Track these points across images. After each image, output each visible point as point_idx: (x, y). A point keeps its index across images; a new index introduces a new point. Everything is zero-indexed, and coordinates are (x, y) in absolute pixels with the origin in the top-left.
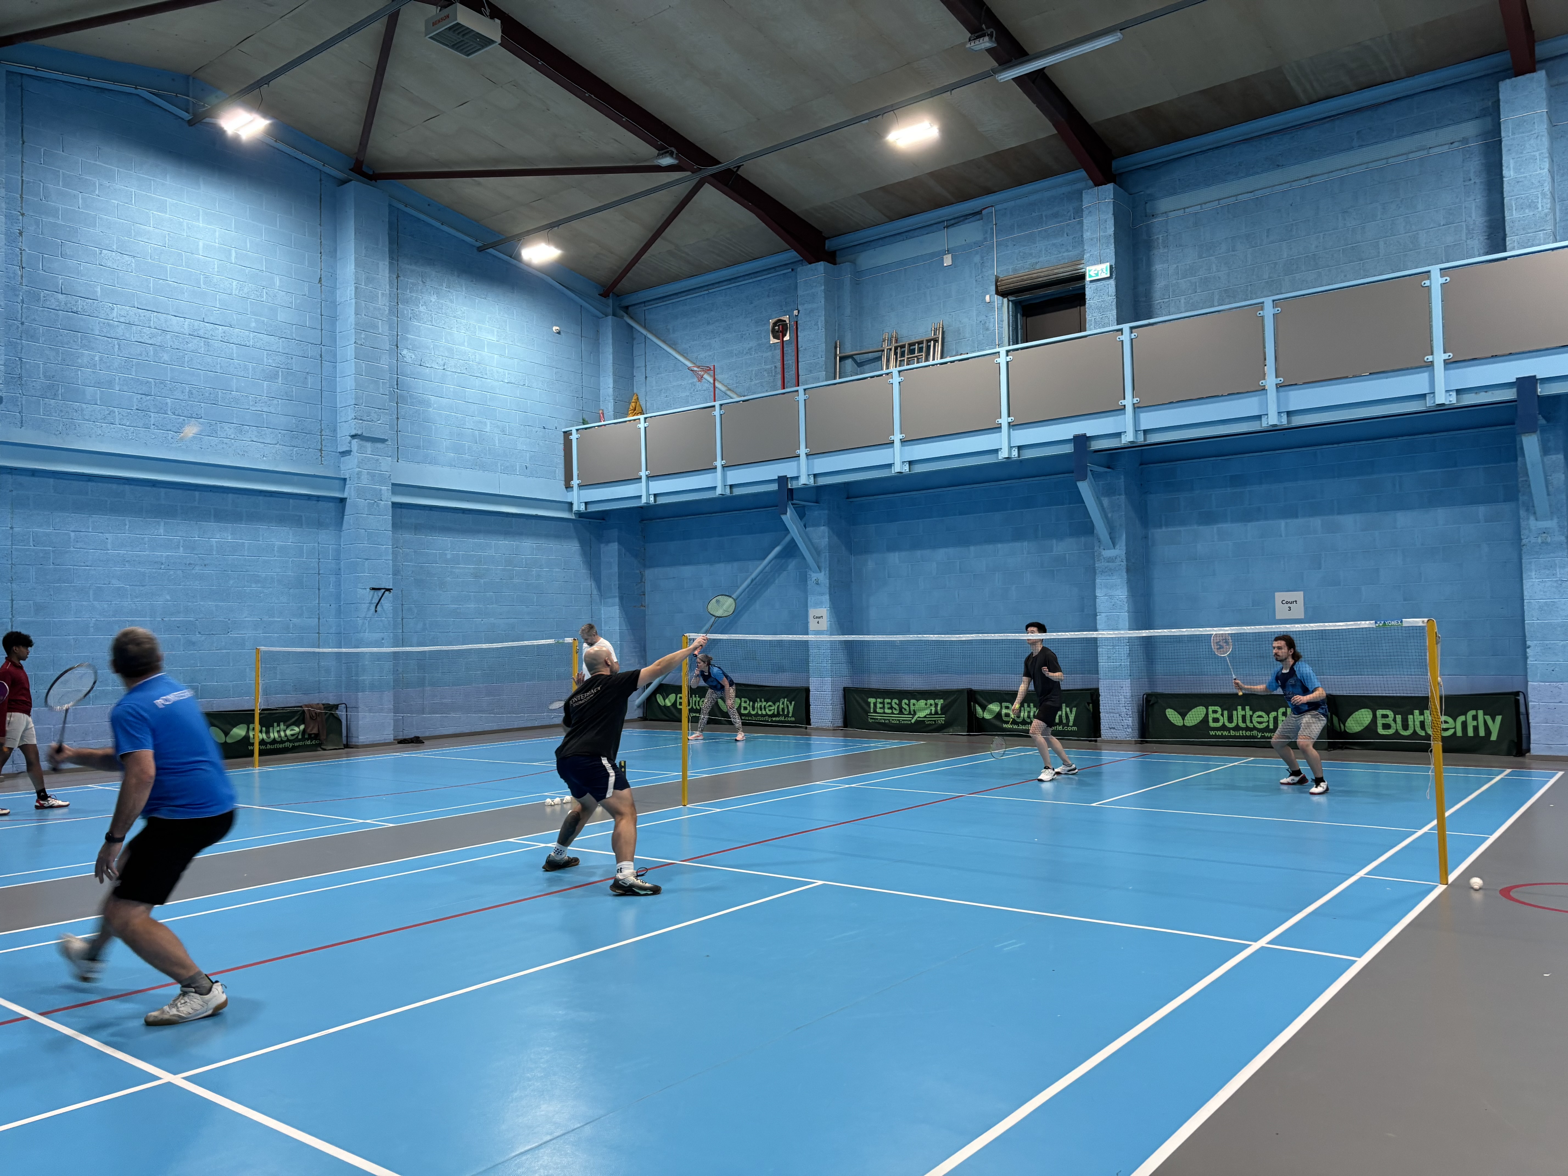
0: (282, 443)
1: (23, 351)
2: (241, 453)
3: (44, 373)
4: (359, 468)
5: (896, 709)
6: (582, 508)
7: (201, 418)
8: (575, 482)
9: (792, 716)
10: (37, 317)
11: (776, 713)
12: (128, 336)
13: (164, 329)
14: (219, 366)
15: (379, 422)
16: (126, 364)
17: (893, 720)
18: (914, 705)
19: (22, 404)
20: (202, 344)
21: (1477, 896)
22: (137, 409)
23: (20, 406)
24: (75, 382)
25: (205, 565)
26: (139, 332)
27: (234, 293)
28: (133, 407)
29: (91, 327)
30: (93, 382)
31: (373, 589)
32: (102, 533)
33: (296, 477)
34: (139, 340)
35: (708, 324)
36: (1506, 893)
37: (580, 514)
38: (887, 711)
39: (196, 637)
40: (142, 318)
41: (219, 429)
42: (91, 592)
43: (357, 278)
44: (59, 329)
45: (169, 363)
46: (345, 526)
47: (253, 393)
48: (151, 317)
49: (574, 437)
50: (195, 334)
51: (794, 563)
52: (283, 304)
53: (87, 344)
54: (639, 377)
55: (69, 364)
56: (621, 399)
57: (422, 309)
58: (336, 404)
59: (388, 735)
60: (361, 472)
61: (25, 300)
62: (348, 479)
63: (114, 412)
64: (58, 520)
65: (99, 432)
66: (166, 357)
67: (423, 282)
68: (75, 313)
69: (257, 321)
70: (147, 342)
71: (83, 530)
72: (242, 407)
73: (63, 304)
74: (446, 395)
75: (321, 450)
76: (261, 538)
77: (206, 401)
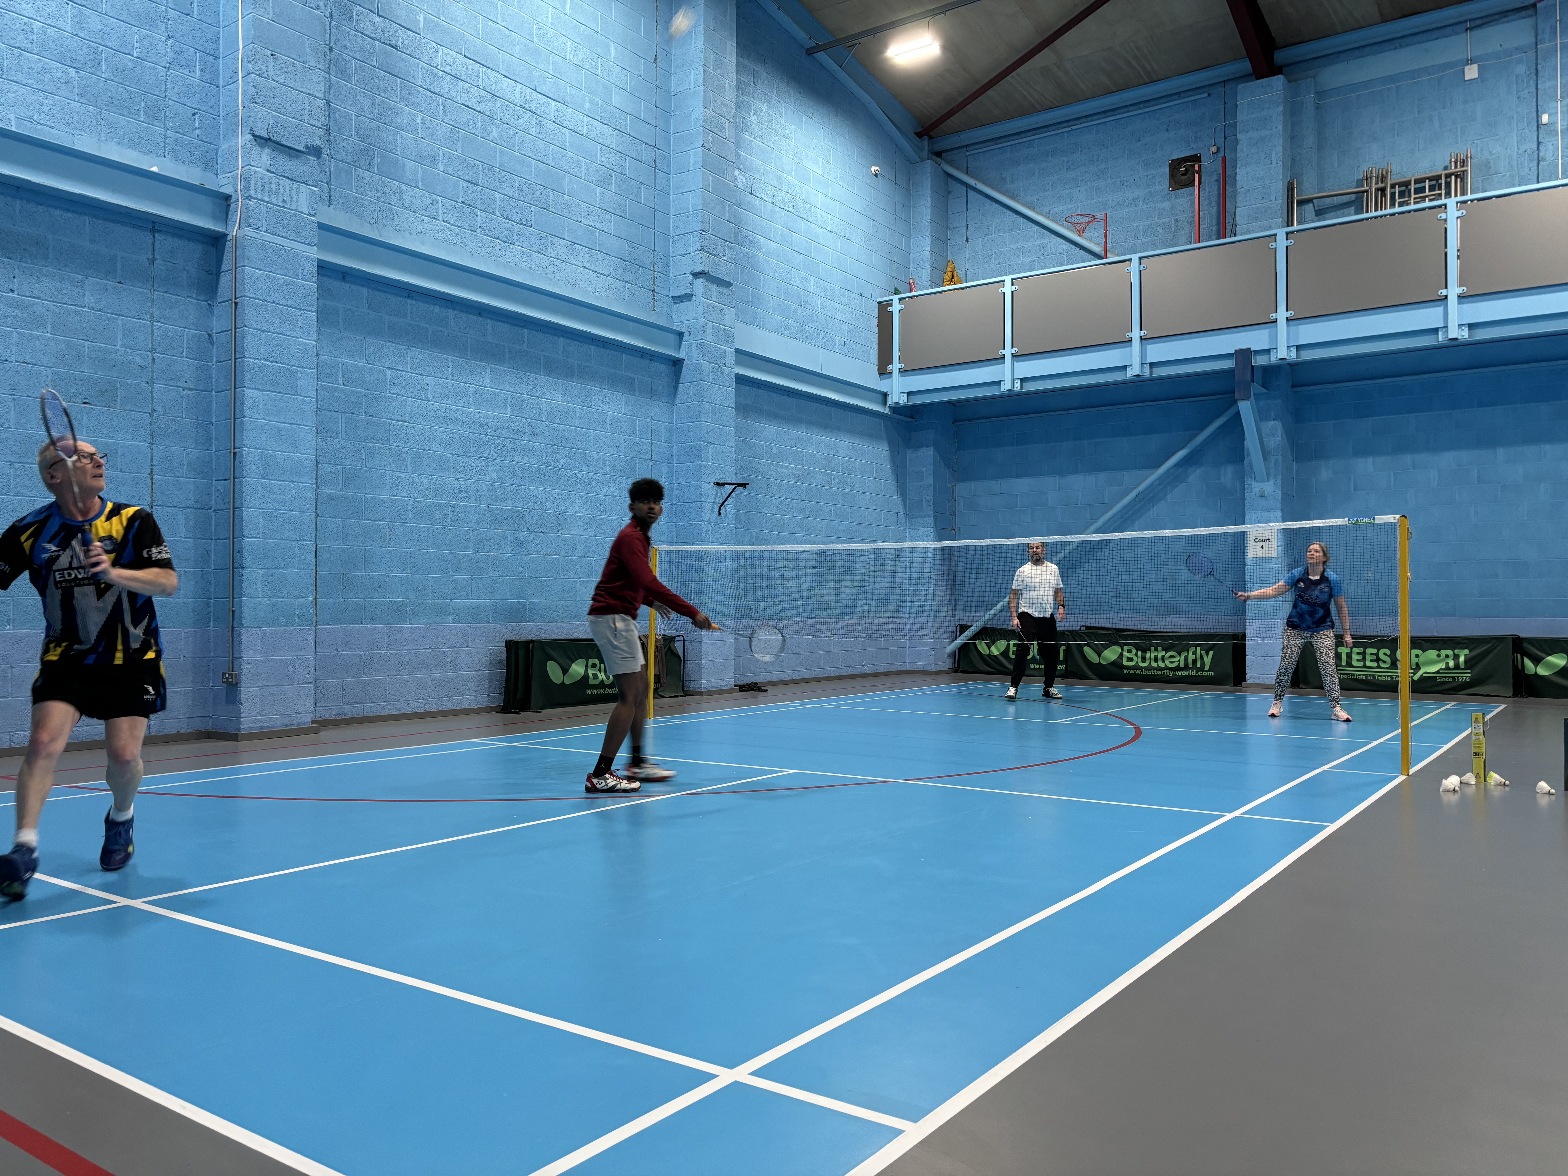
0: (614, 274)
1: (332, 92)
2: (572, 282)
3: (357, 131)
4: (704, 317)
5: (1385, 662)
6: (903, 400)
7: (531, 226)
8: (895, 366)
9: (1209, 671)
10: (348, 44)
11: (1182, 665)
12: (454, 94)
13: (493, 92)
14: (551, 155)
15: (724, 258)
16: (451, 135)
17: (1379, 676)
18: (1417, 656)
19: (330, 171)
20: (534, 123)
22: (463, 202)
23: (328, 174)
24: (393, 151)
25: (534, 434)
26: (465, 91)
27: (568, 58)
28: (459, 198)
29: (412, 72)
30: (414, 154)
31: (718, 484)
32: (421, 375)
33: (631, 324)
34: (466, 104)
35: (1068, 169)
38: (1368, 664)
39: (524, 536)
40: (470, 72)
41: (549, 244)
42: (409, 460)
43: (706, 58)
44: (374, 66)
45: (498, 142)
46: (681, 396)
47: (584, 200)
48: (479, 71)
49: (895, 308)
50: (527, 106)
52: (618, 83)
53: (407, 96)
54: (957, 240)
55: (387, 121)
56: (937, 266)
58: (669, 231)
59: (728, 680)
60: (704, 324)
61: (334, 14)
62: (686, 333)
63: (438, 202)
64: (371, 350)
65: (420, 228)
66: (495, 134)
67: (754, 83)
68: (393, 47)
69: (591, 101)
70: (475, 108)
71: (401, 369)
72: (573, 218)
73: (379, 31)
74: (775, 238)
75: (653, 291)
76: (593, 404)
77: (536, 203)
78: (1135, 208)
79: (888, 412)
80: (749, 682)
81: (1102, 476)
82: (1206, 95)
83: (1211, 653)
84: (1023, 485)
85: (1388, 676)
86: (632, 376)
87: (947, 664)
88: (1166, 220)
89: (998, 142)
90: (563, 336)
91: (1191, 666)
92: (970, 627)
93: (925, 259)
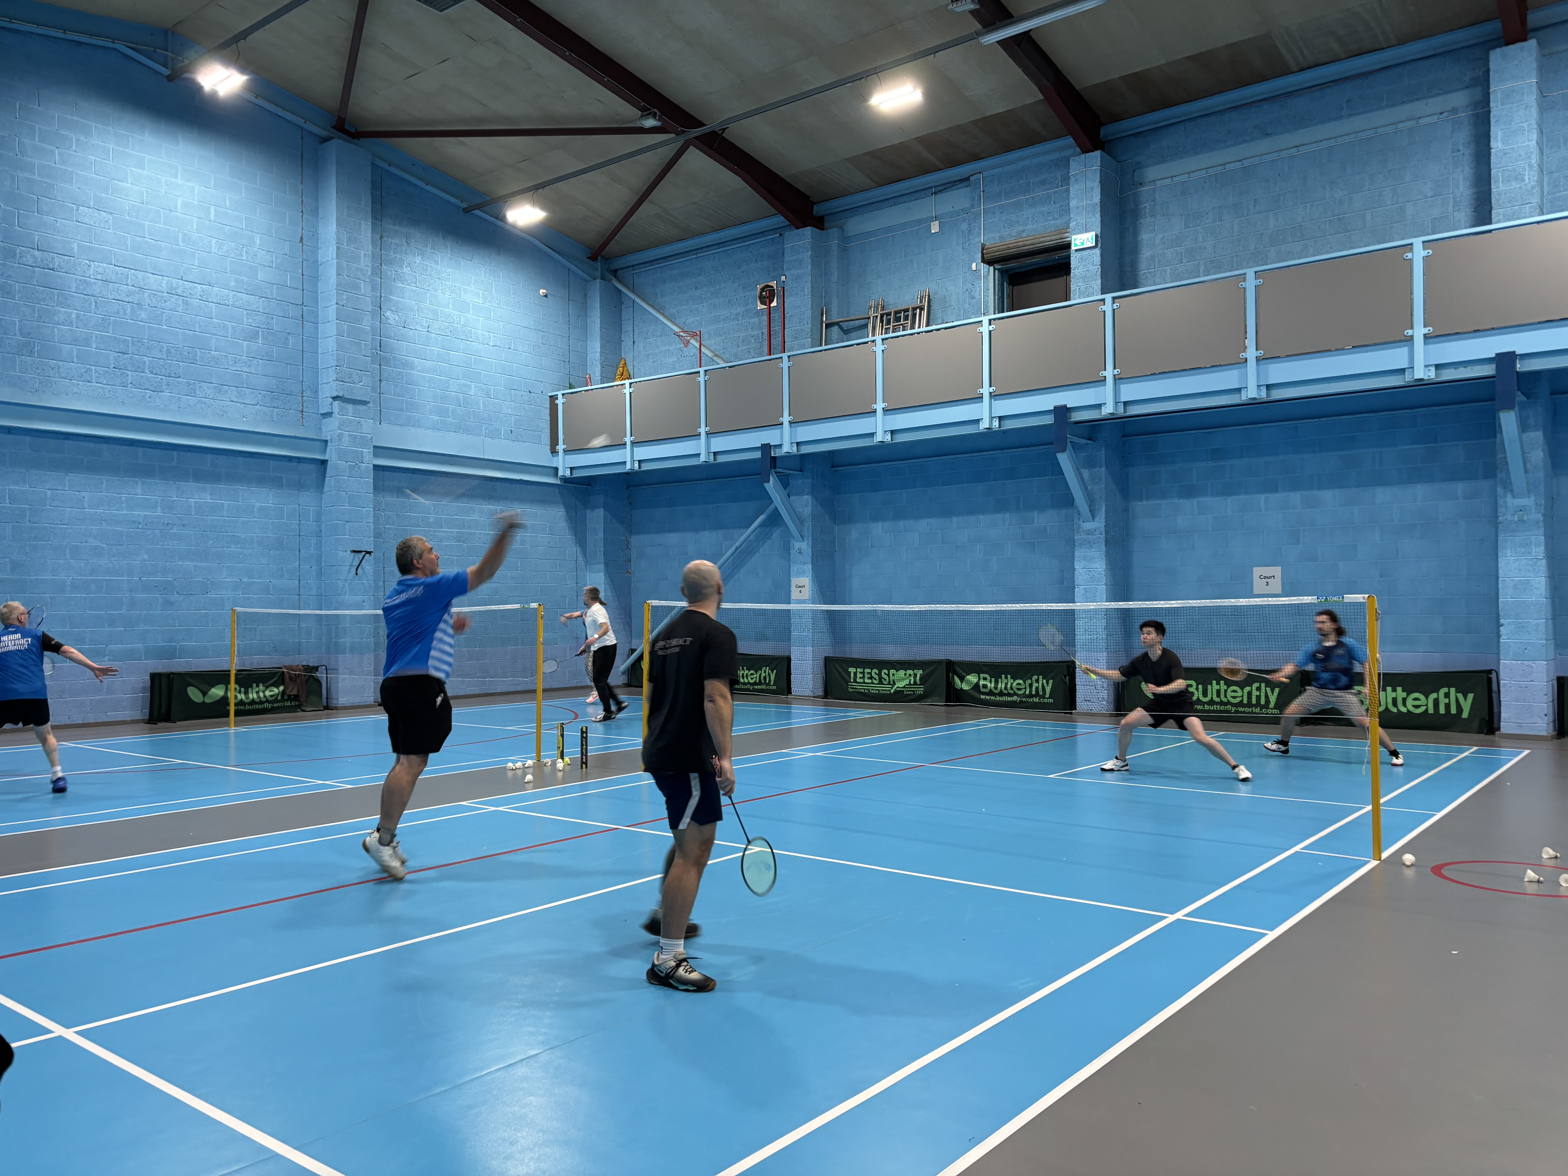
0: (262, 403)
2: (219, 413)
3: (20, 330)
4: (340, 429)
5: (875, 679)
6: (568, 473)
7: (179, 377)
8: (561, 447)
9: (774, 685)
10: (12, 274)
11: (758, 681)
12: (105, 293)
13: (141, 287)
14: (198, 325)
15: (360, 384)
16: (103, 322)
17: (872, 689)
18: (893, 675)
20: (181, 303)
21: (1409, 873)
22: (114, 368)
24: (52, 340)
25: (183, 525)
26: (116, 290)
27: (213, 251)
28: (110, 365)
29: (67, 284)
30: (69, 340)
31: (354, 551)
32: (79, 491)
33: (276, 438)
34: (116, 298)
35: (696, 288)
36: (1437, 870)
37: (565, 480)
38: (867, 681)
39: (174, 597)
40: (119, 276)
41: (198, 389)
42: (68, 551)
43: (338, 238)
44: (35, 285)
45: (147, 321)
46: (326, 489)
47: (231, 352)
48: (128, 274)
49: (560, 401)
50: (174, 292)
51: (778, 531)
52: (264, 263)
53: (63, 301)
54: (627, 342)
55: (46, 321)
56: (608, 364)
57: (406, 270)
58: (318, 365)
59: (368, 697)
60: (342, 434)
62: (329, 441)
63: (91, 370)
64: (34, 478)
65: (76, 390)
66: (143, 315)
67: (407, 242)
68: (51, 270)
69: (236, 280)
70: (124, 300)
71: (60, 489)
72: (221, 367)
73: (38, 260)
74: (431, 358)
75: (302, 411)
76: (241, 499)
77: (184, 360)
78: (737, 322)
79: (558, 484)
85: (877, 690)
86: (279, 475)
91: (763, 682)
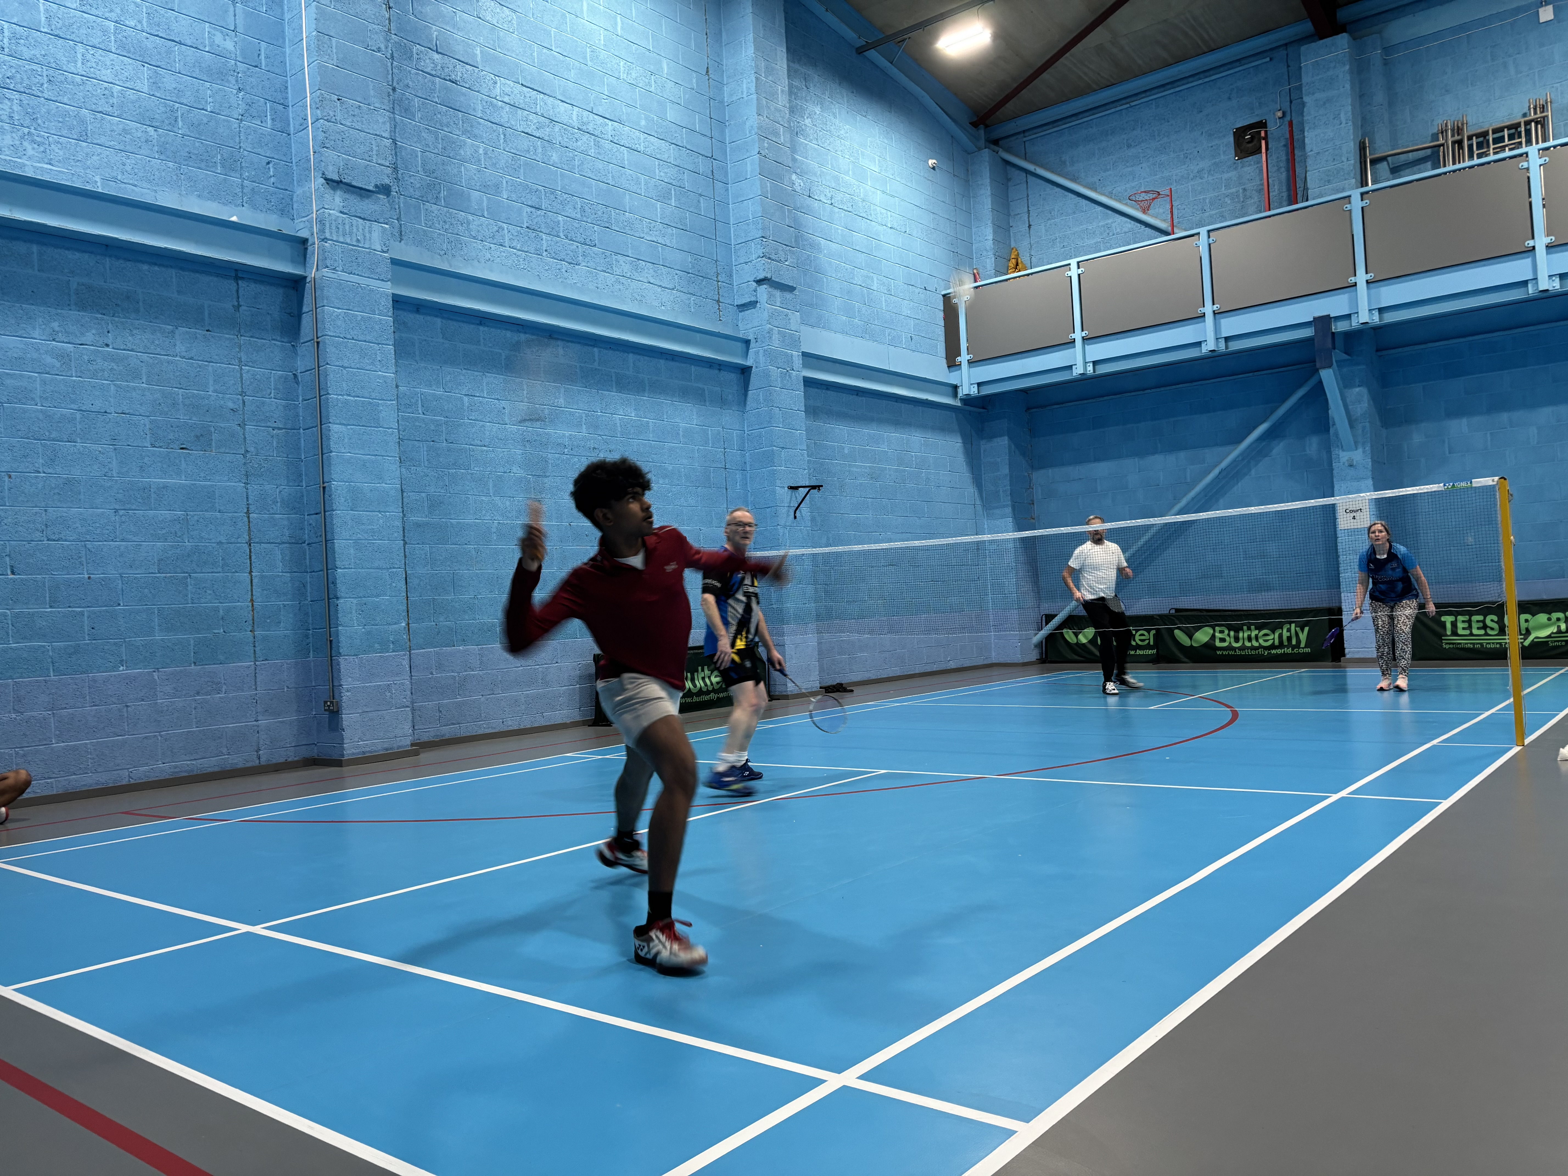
0: (679, 288)
1: (397, 130)
2: (638, 298)
3: (423, 165)
4: (770, 324)
5: (1492, 629)
6: (974, 391)
7: (595, 246)
8: (964, 358)
10: (410, 83)
11: (1277, 643)
12: (513, 123)
13: (551, 118)
14: (610, 175)
15: (787, 263)
16: (513, 163)
17: (1487, 643)
18: (1527, 621)
19: (399, 208)
20: (592, 143)
22: (528, 227)
23: (398, 211)
24: (458, 183)
26: (525, 119)
27: (622, 78)
28: (523, 224)
29: (472, 105)
30: (478, 184)
31: (791, 488)
32: (498, 399)
33: (698, 335)
34: (526, 131)
38: (1475, 632)
40: (527, 99)
41: (614, 263)
42: (491, 484)
43: (757, 66)
44: (436, 103)
45: (559, 166)
46: (751, 401)
47: (646, 216)
48: (537, 98)
50: (584, 128)
52: (672, 98)
53: (469, 129)
54: (1021, 225)
55: (451, 155)
56: (1001, 251)
57: (808, 121)
58: (731, 241)
59: (813, 682)
60: (772, 330)
61: (395, 55)
62: (753, 341)
63: (503, 229)
64: (448, 378)
65: (488, 256)
66: (555, 157)
67: (806, 86)
68: (453, 82)
69: (647, 118)
70: (534, 134)
71: (478, 395)
72: (636, 235)
73: (439, 67)
74: (835, 239)
75: (718, 301)
76: (665, 417)
77: (599, 222)
78: (1201, 181)
79: (959, 404)
80: (835, 683)
81: (1182, 454)
82: (1268, 59)
83: (1306, 629)
84: (1102, 469)
85: (1497, 643)
86: (701, 386)
87: (1034, 655)
88: (1234, 190)
89: (1055, 125)
90: (632, 352)
91: (1286, 643)
92: (1055, 616)
93: (988, 248)
